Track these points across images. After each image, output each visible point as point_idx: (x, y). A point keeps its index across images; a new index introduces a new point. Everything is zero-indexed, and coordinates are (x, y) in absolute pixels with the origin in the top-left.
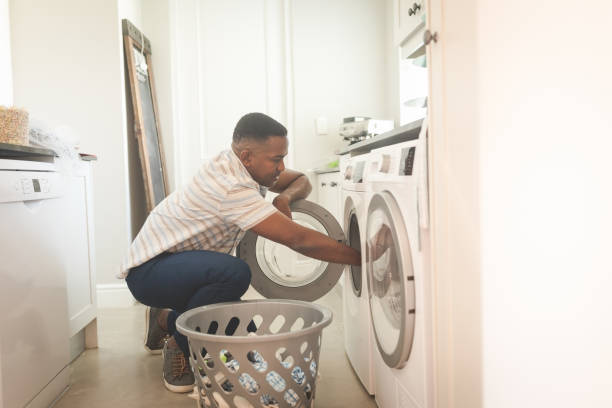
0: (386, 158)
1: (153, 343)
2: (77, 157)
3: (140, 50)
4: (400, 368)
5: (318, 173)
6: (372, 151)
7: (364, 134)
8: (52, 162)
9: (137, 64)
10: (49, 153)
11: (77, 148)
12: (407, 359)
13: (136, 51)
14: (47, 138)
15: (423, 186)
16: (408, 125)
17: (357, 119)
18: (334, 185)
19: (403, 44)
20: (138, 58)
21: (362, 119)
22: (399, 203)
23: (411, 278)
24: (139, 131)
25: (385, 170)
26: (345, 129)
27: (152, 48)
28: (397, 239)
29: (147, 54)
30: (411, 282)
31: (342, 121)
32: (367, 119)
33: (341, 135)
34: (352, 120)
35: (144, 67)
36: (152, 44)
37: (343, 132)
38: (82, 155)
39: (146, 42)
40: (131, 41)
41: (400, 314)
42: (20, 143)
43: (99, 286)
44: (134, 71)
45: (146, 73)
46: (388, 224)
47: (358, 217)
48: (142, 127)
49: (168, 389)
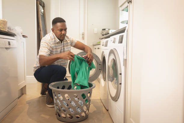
0: (115, 39)
1: (43, 93)
2: (22, 36)
3: (41, 6)
4: (116, 101)
5: (94, 45)
6: (111, 37)
7: (108, 33)
8: (14, 37)
9: (40, 10)
10: (13, 34)
11: (22, 34)
12: (118, 98)
13: (40, 6)
14: (13, 29)
15: (125, 46)
16: (121, 29)
17: (106, 29)
18: (98, 48)
19: (121, 6)
20: (41, 8)
21: (108, 29)
22: (118, 52)
23: (121, 74)
24: (40, 30)
25: (114, 42)
26: (102, 32)
27: (45, 5)
28: (117, 62)
29: (43, 7)
30: (120, 75)
31: (102, 30)
32: (109, 29)
33: (101, 34)
34: (104, 29)
35: (42, 11)
36: (45, 4)
37: (102, 33)
38: (23, 36)
39: (43, 3)
40: (39, 3)
41: (117, 85)
42: (4, 30)
43: (27, 76)
44: (39, 12)
45: (43, 13)
46: (115, 59)
47: (106, 57)
48: (41, 29)
49: (47, 106)
